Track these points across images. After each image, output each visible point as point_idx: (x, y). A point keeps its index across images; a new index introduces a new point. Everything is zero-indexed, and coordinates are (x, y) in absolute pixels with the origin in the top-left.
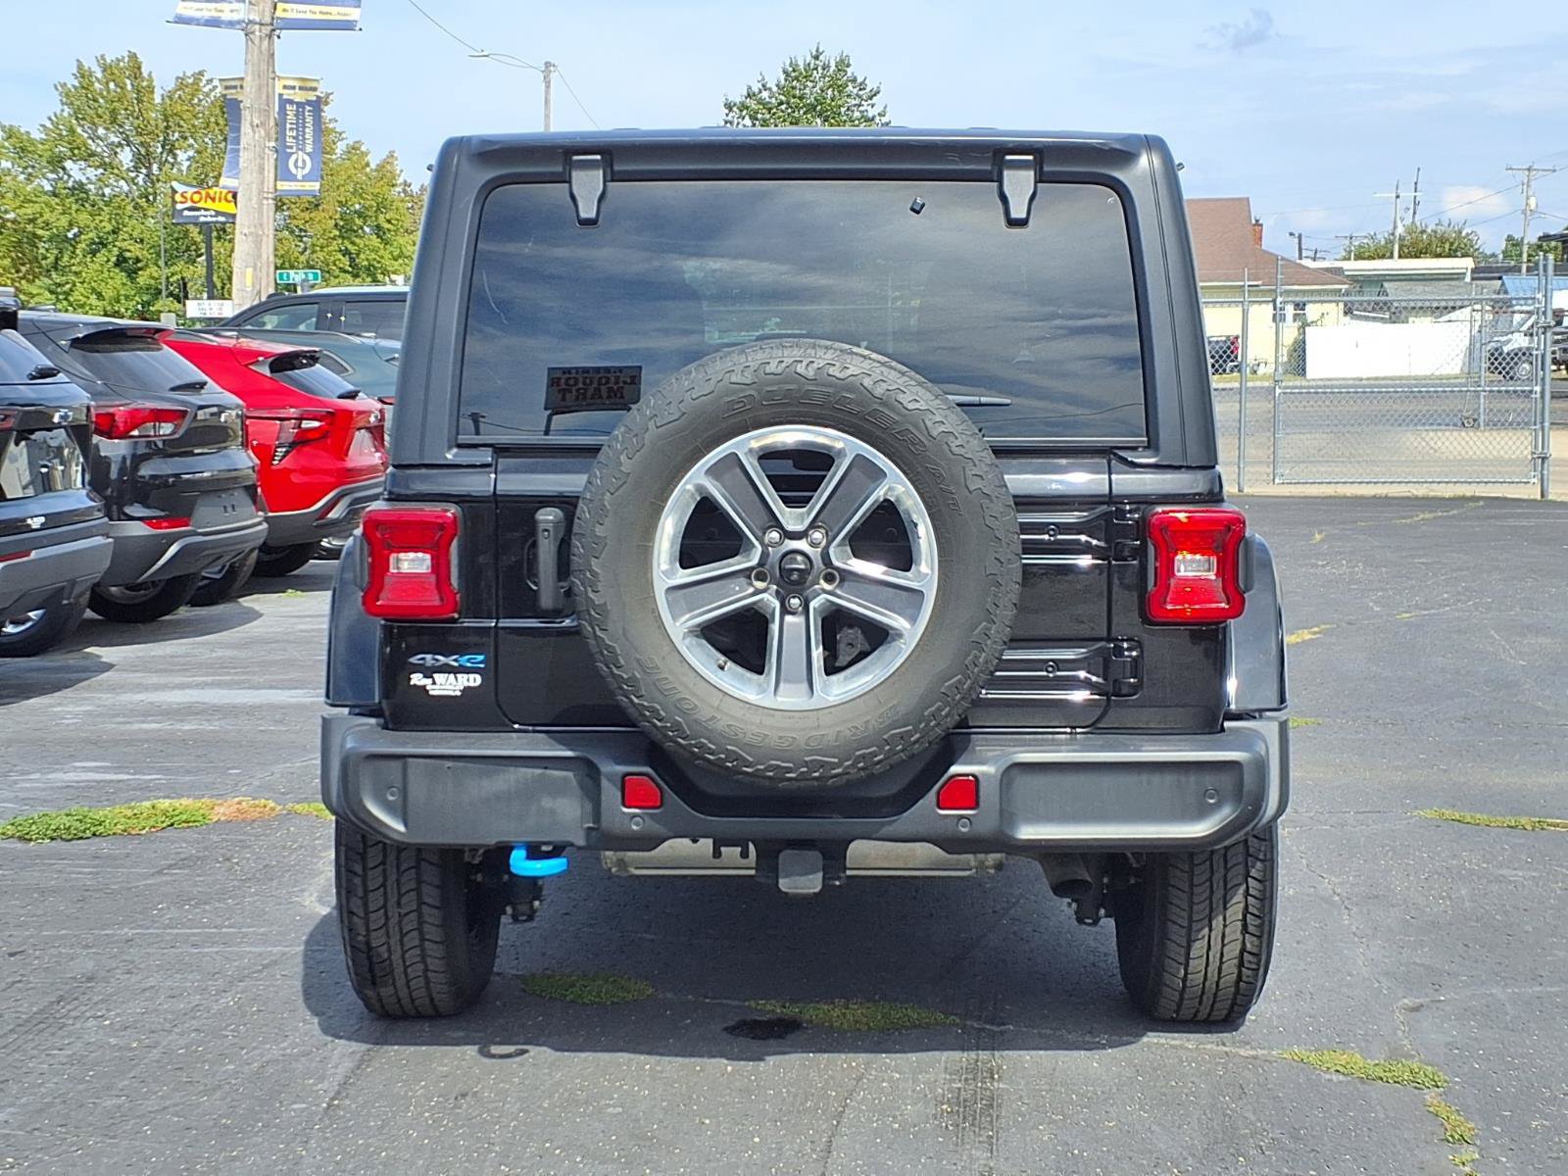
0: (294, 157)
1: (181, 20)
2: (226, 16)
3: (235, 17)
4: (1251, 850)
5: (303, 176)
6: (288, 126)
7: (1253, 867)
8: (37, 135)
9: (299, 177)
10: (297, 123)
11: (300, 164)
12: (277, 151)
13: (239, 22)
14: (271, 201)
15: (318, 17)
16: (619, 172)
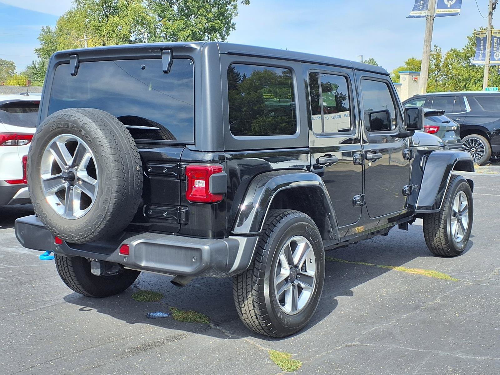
0: (495, 54)
1: (410, 17)
2: (422, 15)
3: (425, 14)
4: (254, 280)
5: (498, 59)
6: (495, 44)
7: (254, 286)
8: (462, 51)
9: (497, 60)
10: (497, 44)
11: (497, 56)
12: (490, 52)
13: (426, 16)
14: (487, 67)
15: (445, 12)
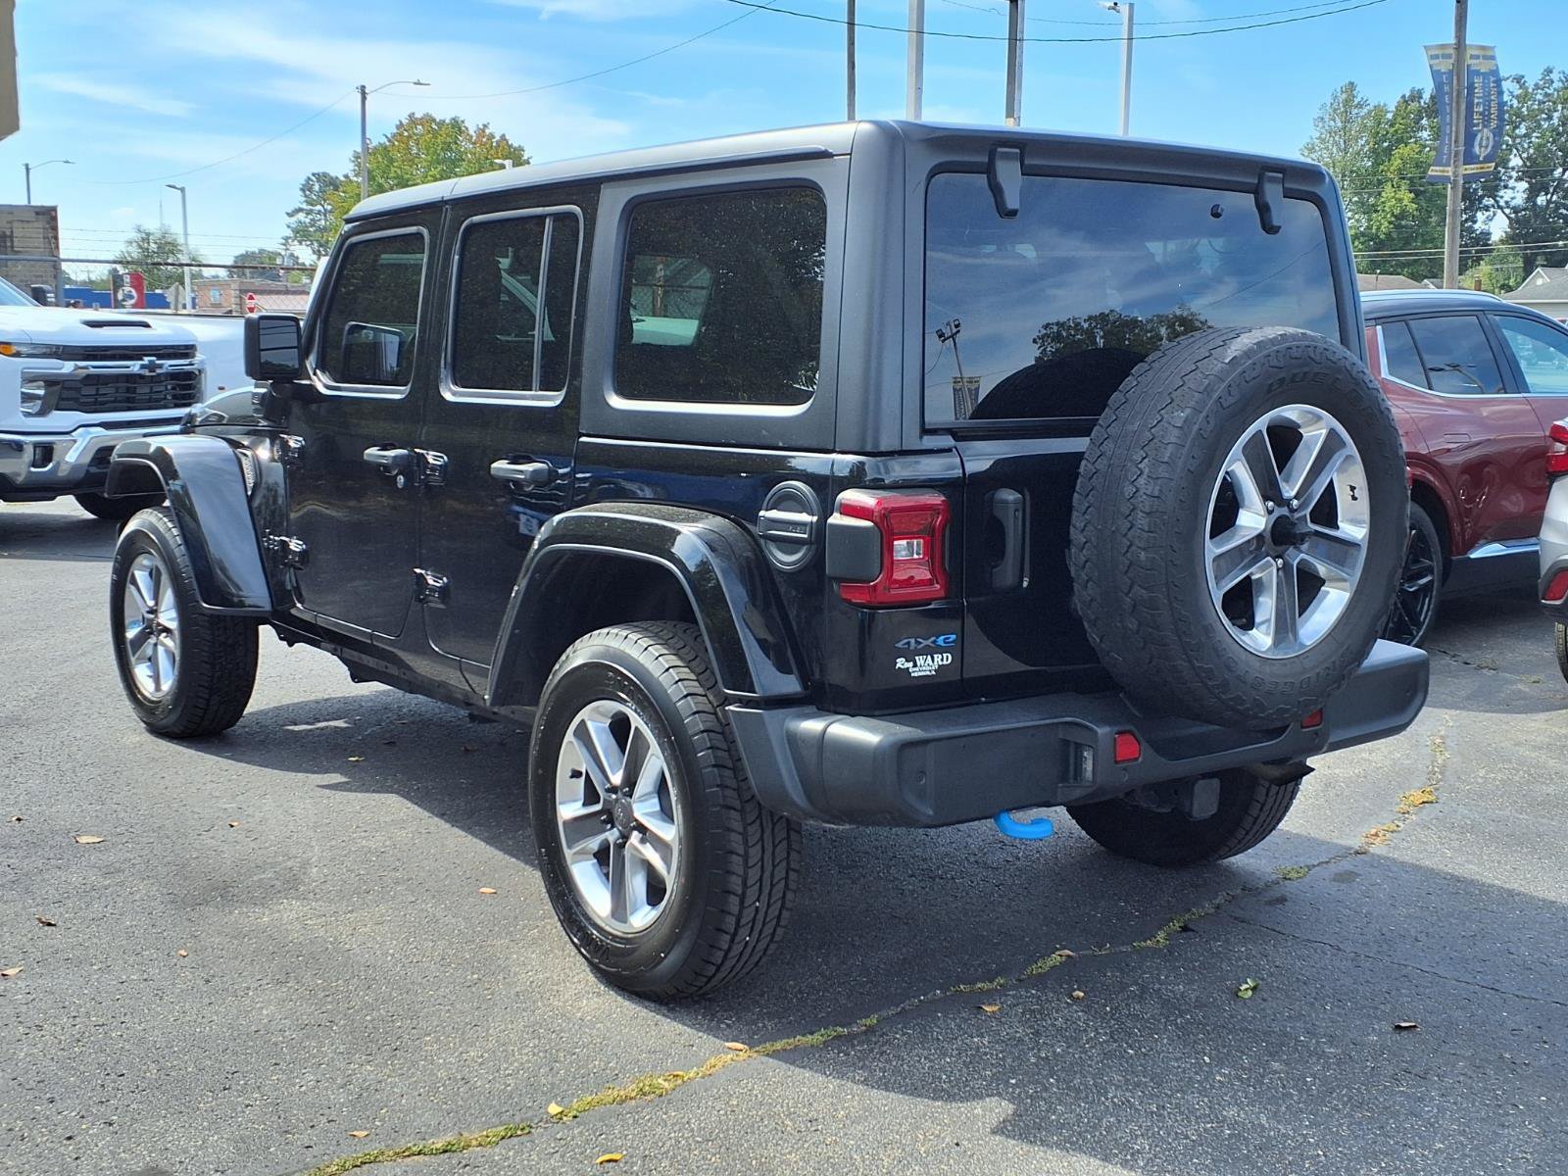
16: (1031, 166)
